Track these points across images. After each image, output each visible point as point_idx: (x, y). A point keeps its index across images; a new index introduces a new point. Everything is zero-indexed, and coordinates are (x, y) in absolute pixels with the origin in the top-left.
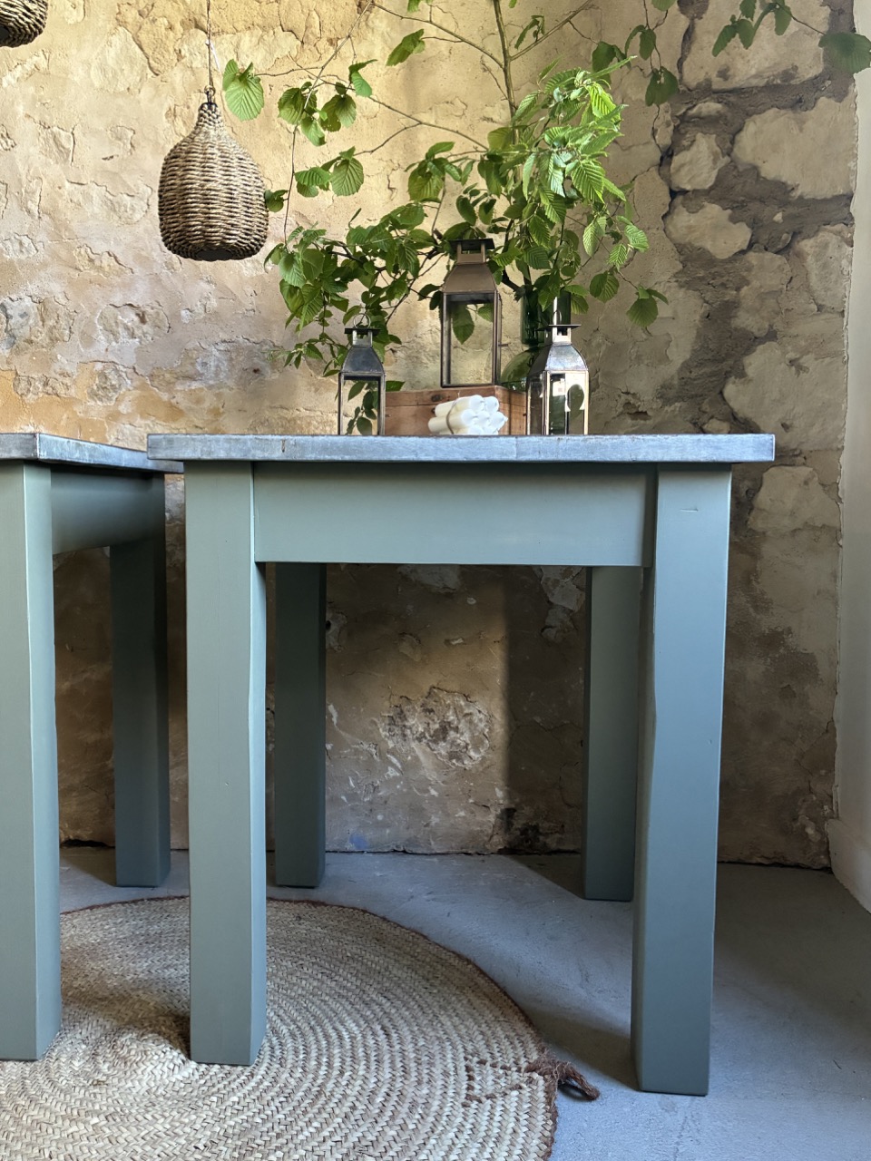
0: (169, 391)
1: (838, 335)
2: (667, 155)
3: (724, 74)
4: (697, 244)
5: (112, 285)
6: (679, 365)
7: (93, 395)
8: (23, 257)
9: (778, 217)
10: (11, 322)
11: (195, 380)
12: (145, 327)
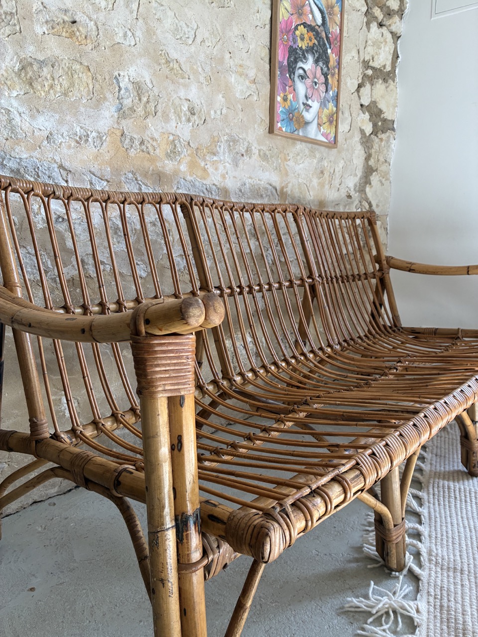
0: (205, 160)
2: (360, 86)
3: (373, 59)
5: (178, 83)
7: (168, 156)
9: (380, 124)
10: (122, 92)
11: (215, 155)
12: (195, 117)
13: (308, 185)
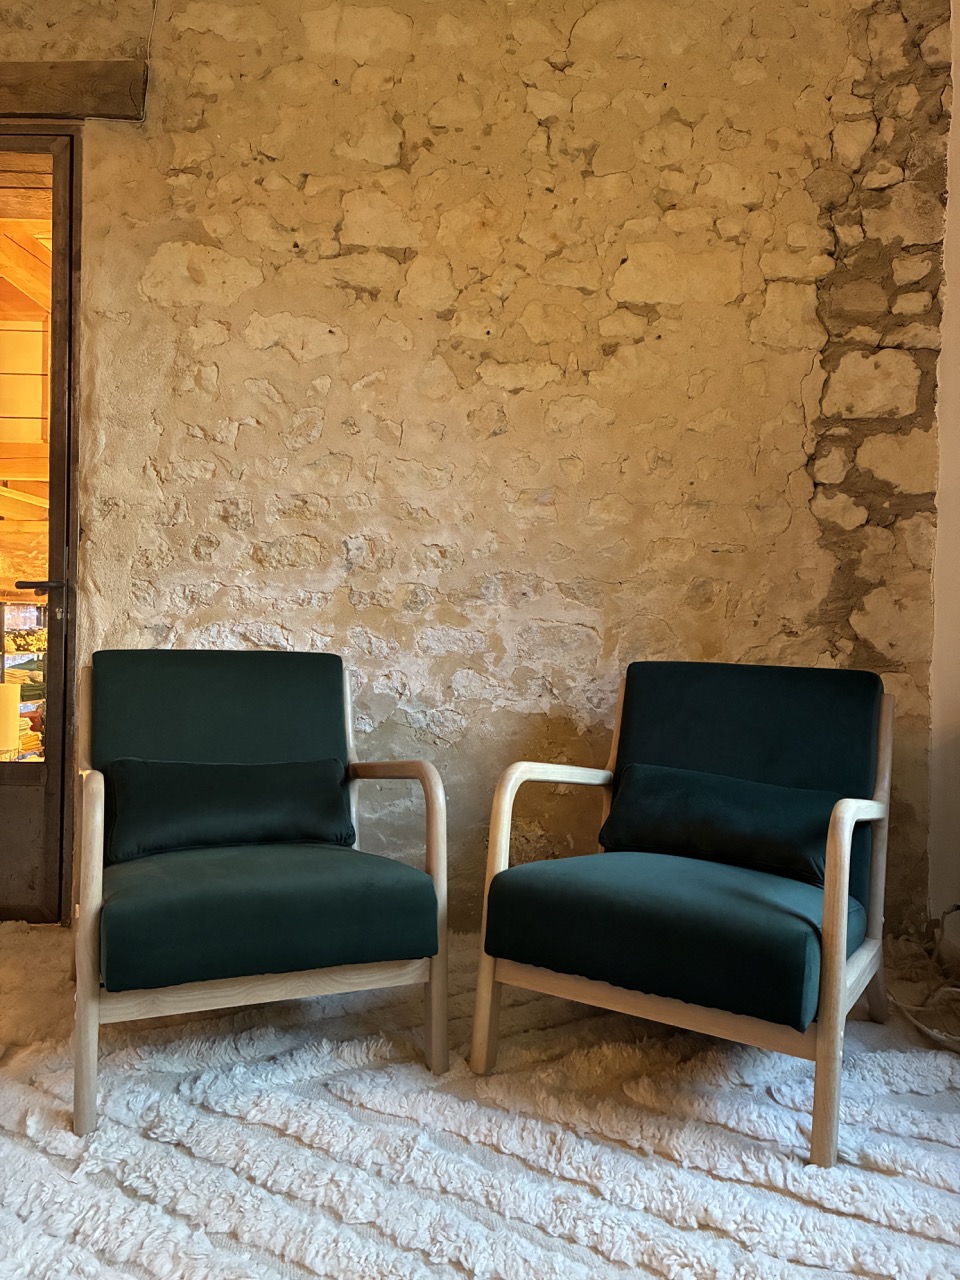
0: (462, 606)
1: (926, 585)
2: (812, 459)
3: (849, 409)
4: (831, 520)
5: (423, 531)
6: (819, 601)
7: (407, 607)
8: (361, 509)
9: (886, 505)
10: (351, 553)
11: (480, 599)
12: (447, 561)
13: (670, 623)
